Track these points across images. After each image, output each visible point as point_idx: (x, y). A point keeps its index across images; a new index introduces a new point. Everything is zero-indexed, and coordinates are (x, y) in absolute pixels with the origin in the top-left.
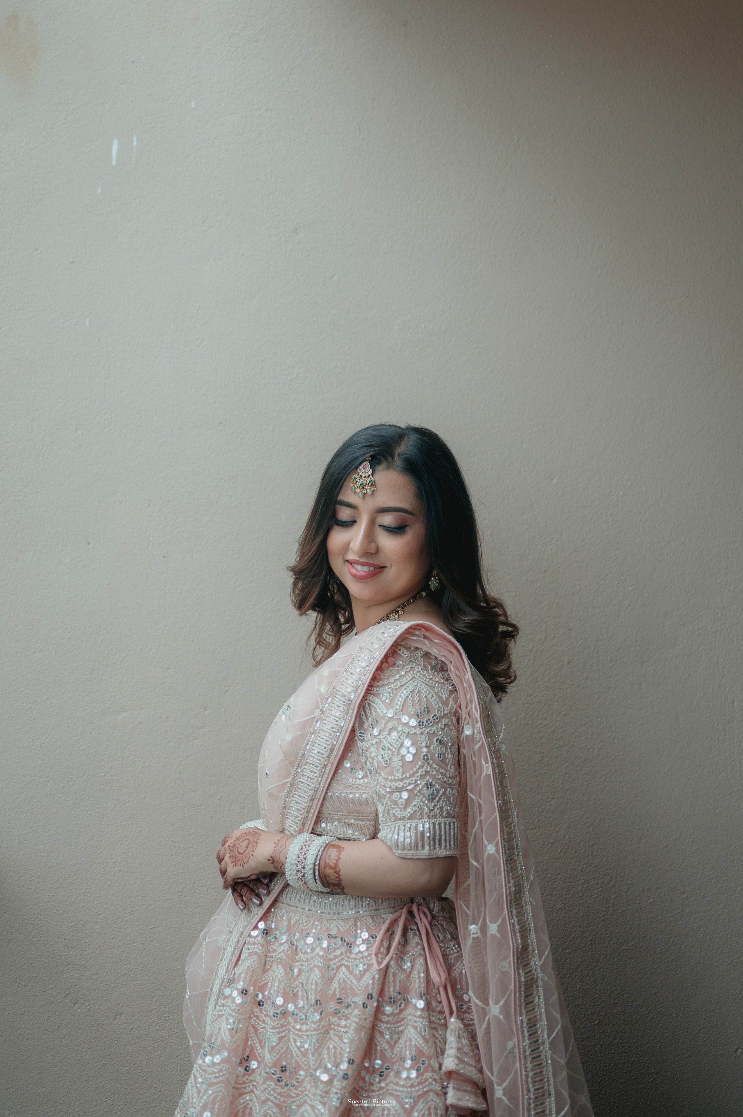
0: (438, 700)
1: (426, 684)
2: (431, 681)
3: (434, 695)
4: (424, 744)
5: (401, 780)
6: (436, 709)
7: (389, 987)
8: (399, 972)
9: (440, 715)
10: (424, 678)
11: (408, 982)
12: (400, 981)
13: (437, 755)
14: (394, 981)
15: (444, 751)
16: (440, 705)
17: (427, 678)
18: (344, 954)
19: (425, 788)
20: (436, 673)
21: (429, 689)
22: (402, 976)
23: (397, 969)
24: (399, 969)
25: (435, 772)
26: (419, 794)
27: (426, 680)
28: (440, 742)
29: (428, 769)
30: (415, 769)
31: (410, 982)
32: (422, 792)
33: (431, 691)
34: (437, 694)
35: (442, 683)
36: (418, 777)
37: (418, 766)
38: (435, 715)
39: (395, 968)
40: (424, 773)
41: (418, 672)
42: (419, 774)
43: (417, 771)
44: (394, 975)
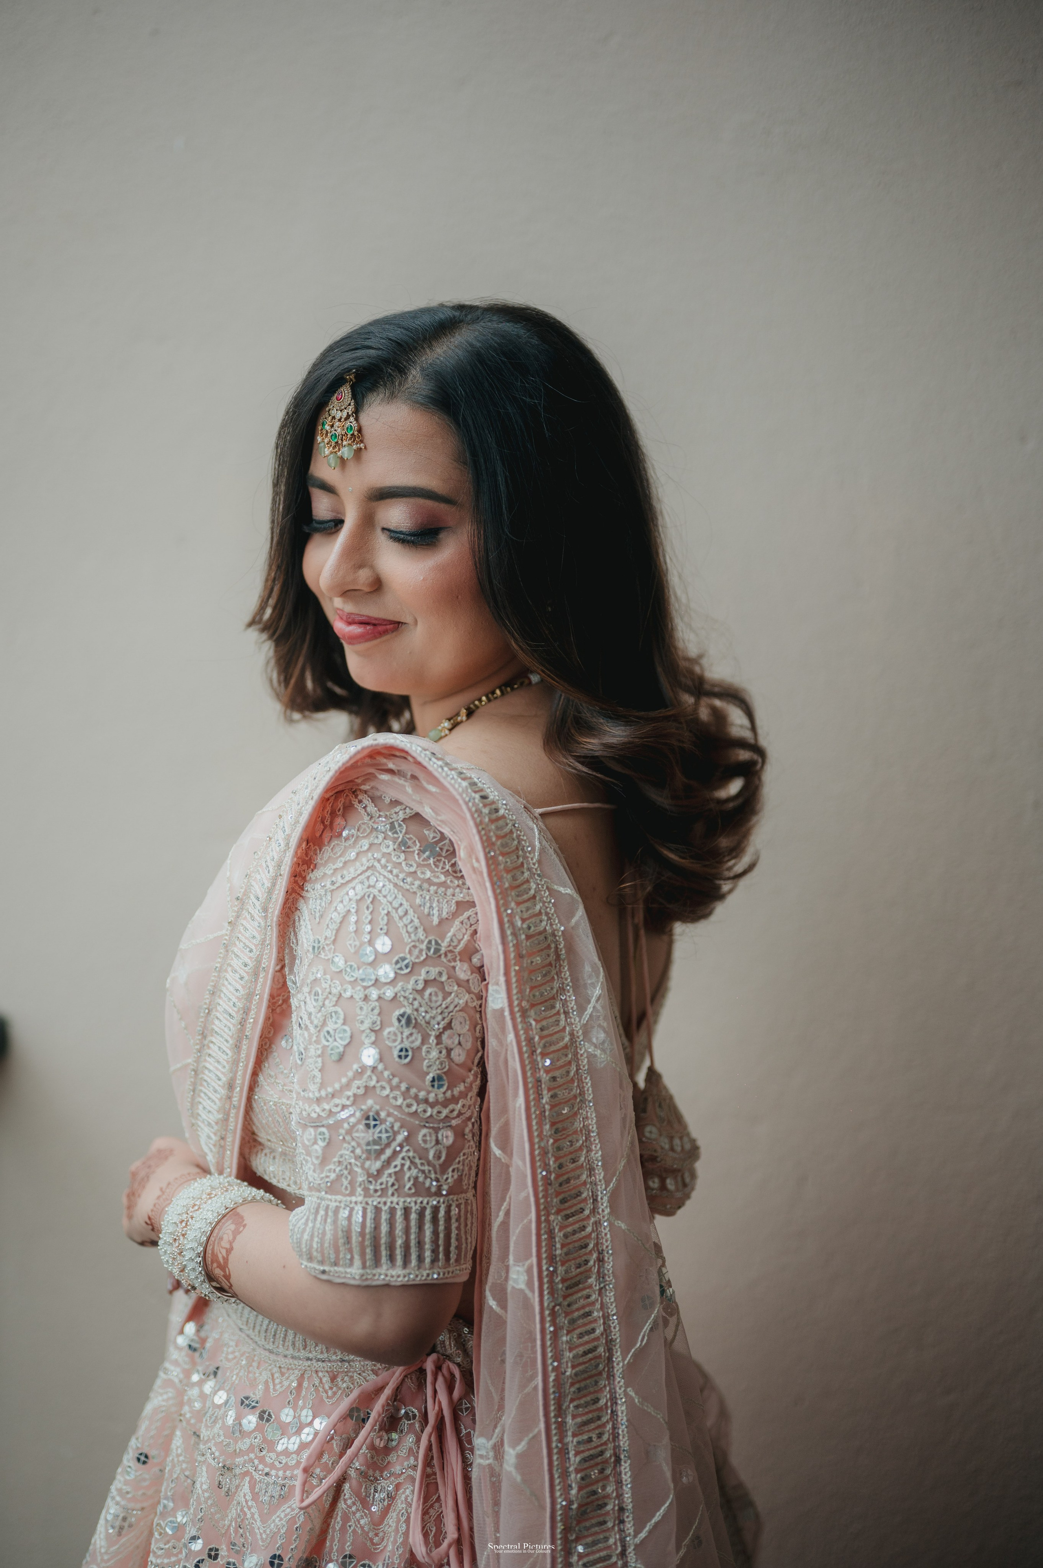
0: (416, 921)
1: (395, 885)
2: (409, 880)
3: (411, 912)
4: (367, 1025)
5: (319, 1100)
6: (407, 944)
7: (333, 1540)
8: (358, 1510)
9: (418, 957)
10: (395, 871)
11: (376, 1535)
12: (354, 1531)
13: (396, 1053)
14: (343, 1529)
15: (418, 1043)
16: (421, 934)
17: (402, 871)
18: (257, 1450)
19: (361, 1127)
20: (431, 861)
21: (400, 896)
22: (362, 1522)
23: (354, 1504)
24: (358, 1504)
25: (387, 1092)
26: (348, 1138)
27: (397, 876)
28: (408, 1021)
29: (373, 1083)
30: (344, 1080)
31: (381, 1534)
32: (355, 1135)
33: (404, 902)
34: (416, 909)
35: (443, 884)
36: (348, 1098)
37: (350, 1074)
38: (403, 959)
39: (349, 1502)
40: (361, 1091)
41: (384, 855)
42: (350, 1093)
43: (348, 1085)
44: (346, 1518)
